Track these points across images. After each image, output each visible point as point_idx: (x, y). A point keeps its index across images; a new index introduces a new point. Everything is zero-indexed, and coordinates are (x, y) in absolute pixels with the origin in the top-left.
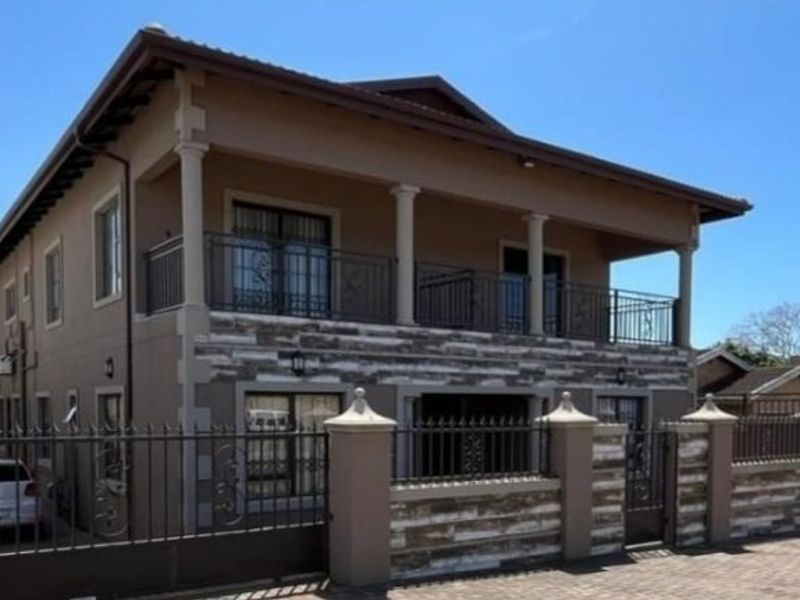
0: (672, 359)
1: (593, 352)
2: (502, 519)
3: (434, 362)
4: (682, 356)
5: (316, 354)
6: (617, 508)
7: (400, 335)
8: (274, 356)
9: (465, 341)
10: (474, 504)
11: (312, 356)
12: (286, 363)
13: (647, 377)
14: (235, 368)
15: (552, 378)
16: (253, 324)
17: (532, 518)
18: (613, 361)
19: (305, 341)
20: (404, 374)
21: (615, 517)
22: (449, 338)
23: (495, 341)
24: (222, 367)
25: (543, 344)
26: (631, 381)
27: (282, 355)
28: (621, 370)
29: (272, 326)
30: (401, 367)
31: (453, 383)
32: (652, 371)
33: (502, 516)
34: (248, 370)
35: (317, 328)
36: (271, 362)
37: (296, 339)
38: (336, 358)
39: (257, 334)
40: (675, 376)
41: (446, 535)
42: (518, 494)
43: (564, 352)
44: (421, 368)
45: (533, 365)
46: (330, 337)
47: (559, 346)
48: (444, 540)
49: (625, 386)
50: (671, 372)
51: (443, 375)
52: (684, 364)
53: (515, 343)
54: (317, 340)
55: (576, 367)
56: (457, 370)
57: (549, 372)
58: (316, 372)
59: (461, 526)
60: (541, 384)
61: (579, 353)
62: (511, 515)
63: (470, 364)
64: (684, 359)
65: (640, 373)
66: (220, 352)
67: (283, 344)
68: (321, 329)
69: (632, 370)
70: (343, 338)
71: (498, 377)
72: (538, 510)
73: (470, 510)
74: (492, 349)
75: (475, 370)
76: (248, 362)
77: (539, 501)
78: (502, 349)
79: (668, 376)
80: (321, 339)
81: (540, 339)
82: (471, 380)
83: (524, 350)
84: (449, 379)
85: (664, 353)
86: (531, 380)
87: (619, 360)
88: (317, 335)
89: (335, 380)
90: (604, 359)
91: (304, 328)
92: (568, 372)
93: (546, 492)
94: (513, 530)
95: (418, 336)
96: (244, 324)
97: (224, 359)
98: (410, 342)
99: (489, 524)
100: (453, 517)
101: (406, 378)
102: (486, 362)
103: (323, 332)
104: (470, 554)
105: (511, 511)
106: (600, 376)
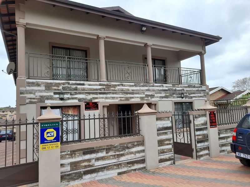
0: (200, 89)
1: (172, 88)
2: (117, 155)
3: (113, 93)
4: (204, 88)
5: (69, 93)
6: (170, 146)
7: (100, 85)
8: (52, 94)
9: (124, 86)
10: (104, 149)
11: (67, 93)
12: (57, 96)
13: (192, 95)
14: (36, 99)
15: (157, 97)
16: (43, 83)
17: (132, 153)
18: (179, 90)
19: (64, 88)
20: (102, 98)
21: (170, 150)
22: (119, 85)
23: (135, 86)
24: (31, 99)
25: (153, 86)
26: (186, 97)
27: (55, 93)
28: (182, 93)
29: (51, 83)
30: (101, 96)
31: (121, 100)
32: (193, 93)
33: (118, 153)
34: (42, 99)
35: (69, 83)
36: (51, 96)
37: (61, 88)
38: (76, 94)
39: (45, 86)
40: (202, 95)
41: (90, 164)
42: (125, 143)
43: (161, 88)
44: (108, 96)
45: (150, 93)
46: (74, 86)
47: (160, 86)
48: (90, 166)
49: (184, 99)
50: (200, 93)
51: (117, 98)
52: (205, 91)
53: (143, 86)
54: (68, 87)
55: (166, 93)
56: (122, 96)
57: (156, 95)
58: (69, 99)
59: (98, 159)
60: (153, 99)
61: (167, 88)
62: (121, 153)
63: (127, 93)
64: (204, 89)
65: (189, 94)
66: (31, 93)
67: (55, 89)
68: (70, 84)
69: (186, 93)
70: (79, 87)
71: (138, 97)
72: (134, 150)
73: (102, 152)
74: (134, 88)
75: (129, 96)
76: (41, 97)
77: (134, 146)
78: (138, 88)
79: (199, 95)
80: (71, 87)
81: (152, 84)
82: (127, 99)
83: (147, 88)
84: (119, 99)
85: (197, 87)
86: (150, 98)
87: (181, 90)
88: (69, 86)
89: (77, 101)
90: (175, 90)
91: (63, 84)
92: (163, 95)
93: (137, 142)
94: (122, 159)
95: (107, 85)
96: (40, 83)
97: (32, 96)
98: (105, 87)
99: (111, 157)
100: (93, 156)
101: (103, 99)
102: (133, 93)
103: (71, 85)
104: (102, 171)
105: (122, 151)
106: (175, 95)
